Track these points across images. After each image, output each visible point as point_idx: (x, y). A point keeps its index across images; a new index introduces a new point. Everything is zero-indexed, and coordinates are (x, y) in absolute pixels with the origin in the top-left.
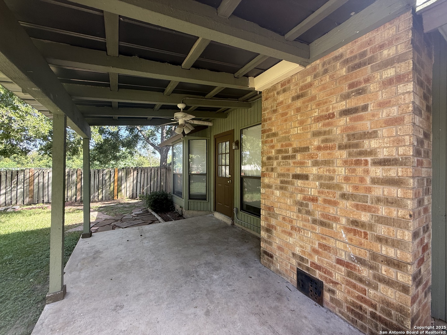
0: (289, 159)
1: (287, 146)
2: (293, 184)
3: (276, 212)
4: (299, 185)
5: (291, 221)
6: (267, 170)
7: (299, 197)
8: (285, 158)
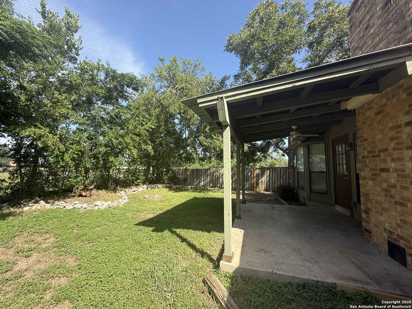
0: (376, 157)
1: (374, 148)
2: (380, 176)
3: (371, 198)
4: (384, 176)
5: (381, 204)
6: (362, 166)
7: (385, 185)
8: (373, 157)
